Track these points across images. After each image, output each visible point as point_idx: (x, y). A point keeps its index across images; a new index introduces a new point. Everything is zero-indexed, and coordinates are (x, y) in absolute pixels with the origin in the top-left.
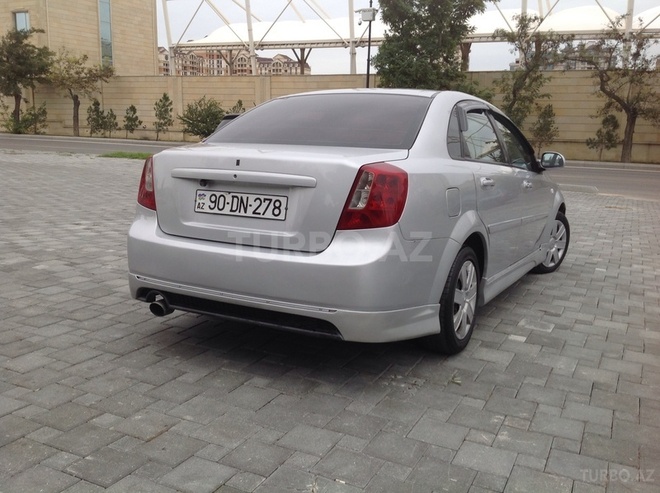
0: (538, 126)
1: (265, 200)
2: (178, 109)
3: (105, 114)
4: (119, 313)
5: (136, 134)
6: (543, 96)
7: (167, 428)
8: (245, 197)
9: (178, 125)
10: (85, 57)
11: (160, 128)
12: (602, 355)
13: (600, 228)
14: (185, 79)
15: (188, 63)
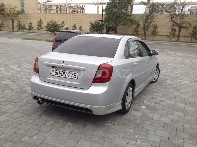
0: (152, 31)
1: (71, 73)
2: (44, 24)
3: (22, 25)
4: (28, 100)
5: (32, 31)
6: (154, 21)
7: (44, 141)
8: (65, 72)
9: (44, 29)
10: (16, 7)
11: (39, 29)
12: (167, 113)
13: (169, 66)
14: (47, 14)
15: (47, 7)
